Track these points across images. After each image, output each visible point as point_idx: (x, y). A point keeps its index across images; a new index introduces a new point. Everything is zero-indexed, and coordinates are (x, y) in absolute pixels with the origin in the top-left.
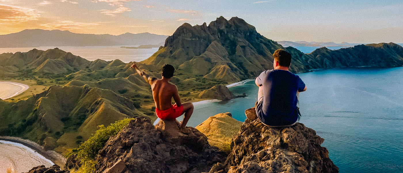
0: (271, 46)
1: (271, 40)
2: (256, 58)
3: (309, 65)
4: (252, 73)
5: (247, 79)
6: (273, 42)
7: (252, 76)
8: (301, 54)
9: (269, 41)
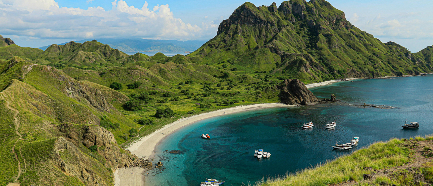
0: (364, 39)
1: (365, 32)
2: (346, 52)
3: (417, 67)
4: (339, 72)
5: (332, 79)
6: (368, 35)
7: (339, 75)
8: (407, 53)
9: (363, 33)
